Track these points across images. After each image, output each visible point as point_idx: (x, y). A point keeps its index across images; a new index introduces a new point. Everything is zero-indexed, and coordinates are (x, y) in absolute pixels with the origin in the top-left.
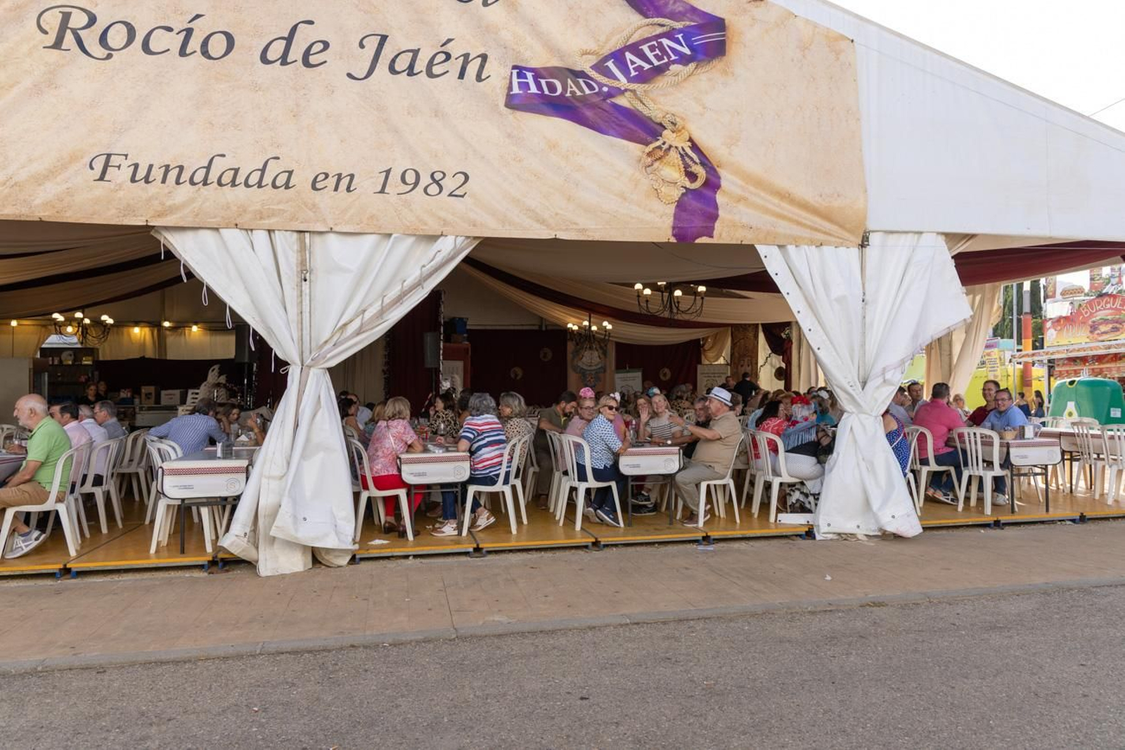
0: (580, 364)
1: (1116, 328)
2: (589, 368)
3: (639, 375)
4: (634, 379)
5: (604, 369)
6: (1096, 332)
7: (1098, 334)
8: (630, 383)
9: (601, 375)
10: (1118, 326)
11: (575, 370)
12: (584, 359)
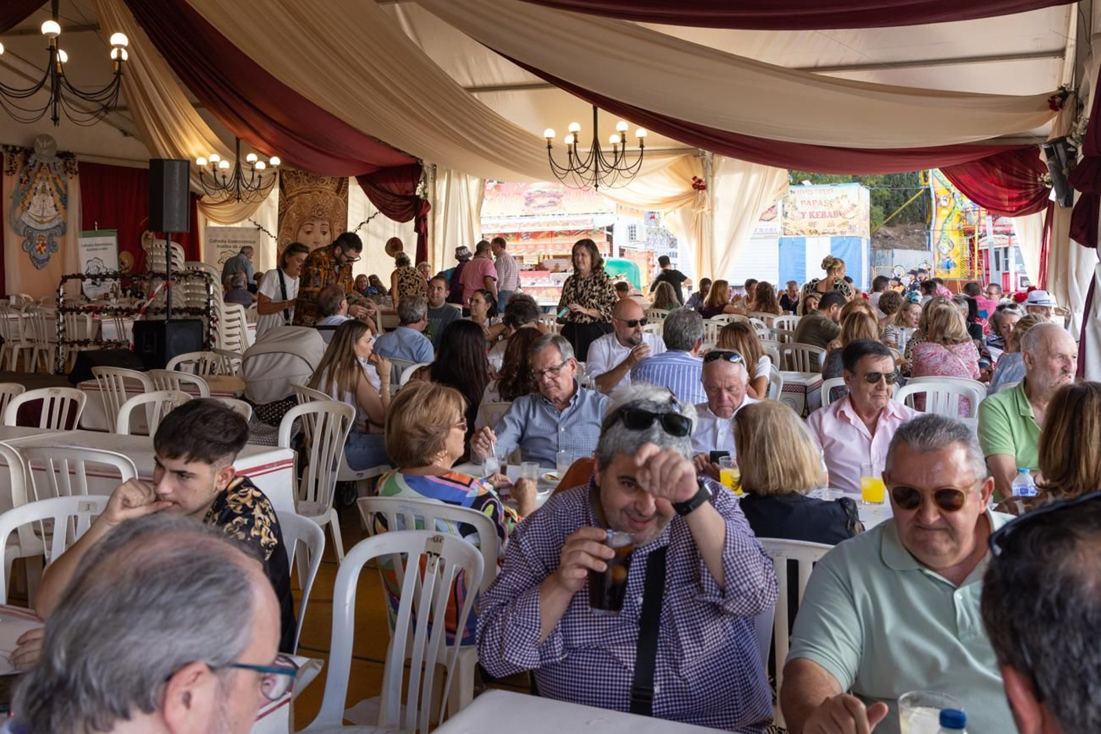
0: (25, 218)
1: (554, 202)
2: (40, 227)
3: (112, 240)
4: (105, 247)
5: (63, 229)
6: (532, 205)
7: (534, 207)
8: (100, 254)
9: (58, 240)
10: (555, 200)
11: (17, 231)
12: (31, 210)
